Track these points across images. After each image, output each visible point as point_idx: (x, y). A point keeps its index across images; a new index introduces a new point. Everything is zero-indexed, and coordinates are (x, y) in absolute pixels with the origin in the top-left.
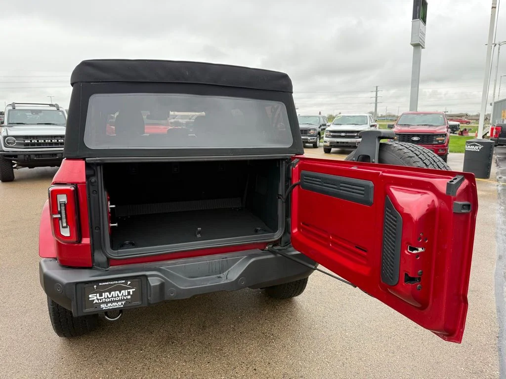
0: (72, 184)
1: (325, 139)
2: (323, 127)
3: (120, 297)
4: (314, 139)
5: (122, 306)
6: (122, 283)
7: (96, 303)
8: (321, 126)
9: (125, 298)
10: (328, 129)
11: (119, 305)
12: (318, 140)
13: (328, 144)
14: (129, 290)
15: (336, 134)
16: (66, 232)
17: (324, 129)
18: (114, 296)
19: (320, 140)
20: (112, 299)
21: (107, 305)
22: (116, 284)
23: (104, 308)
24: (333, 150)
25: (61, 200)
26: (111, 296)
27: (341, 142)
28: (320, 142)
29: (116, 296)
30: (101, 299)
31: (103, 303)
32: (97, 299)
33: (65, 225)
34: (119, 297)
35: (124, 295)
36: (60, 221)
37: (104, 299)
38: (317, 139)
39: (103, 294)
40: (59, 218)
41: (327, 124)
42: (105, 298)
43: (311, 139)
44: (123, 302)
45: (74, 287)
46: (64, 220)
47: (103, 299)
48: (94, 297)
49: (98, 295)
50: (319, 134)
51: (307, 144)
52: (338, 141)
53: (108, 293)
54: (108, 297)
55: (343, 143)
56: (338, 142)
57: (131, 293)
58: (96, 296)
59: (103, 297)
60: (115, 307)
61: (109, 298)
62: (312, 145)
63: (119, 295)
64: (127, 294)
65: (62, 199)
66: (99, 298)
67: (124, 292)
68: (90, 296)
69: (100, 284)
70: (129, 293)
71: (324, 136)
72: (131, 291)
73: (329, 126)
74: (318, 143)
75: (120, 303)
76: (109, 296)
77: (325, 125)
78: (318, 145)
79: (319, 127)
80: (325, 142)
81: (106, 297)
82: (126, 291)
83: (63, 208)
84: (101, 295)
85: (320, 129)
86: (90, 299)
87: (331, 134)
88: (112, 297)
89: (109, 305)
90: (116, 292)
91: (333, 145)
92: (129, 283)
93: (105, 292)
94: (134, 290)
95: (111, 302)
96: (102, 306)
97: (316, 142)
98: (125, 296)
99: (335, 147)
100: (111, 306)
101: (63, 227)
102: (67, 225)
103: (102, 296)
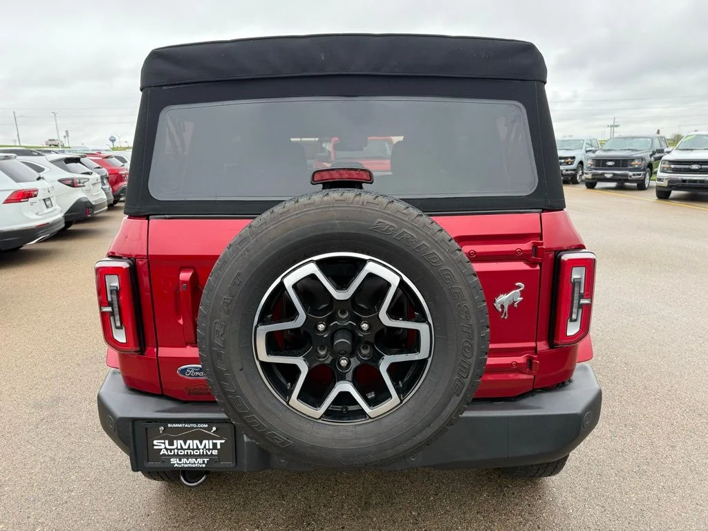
0: (129, 257)
1: (660, 174)
2: (657, 155)
3: (201, 451)
4: (640, 175)
5: (204, 466)
6: (204, 428)
7: (164, 455)
8: (654, 153)
9: (209, 454)
10: (666, 157)
11: (199, 463)
12: (648, 177)
13: (665, 184)
14: (214, 441)
15: (682, 166)
16: (120, 336)
17: (660, 158)
18: (191, 447)
19: (651, 176)
20: (189, 451)
21: (180, 460)
22: (193, 428)
23: (176, 465)
24: (674, 193)
25: (112, 285)
26: (186, 447)
27: (691, 181)
28: (650, 180)
29: (195, 447)
30: (171, 450)
31: (174, 456)
32: (165, 448)
33: (118, 324)
34: (199, 449)
35: (207, 447)
36: (112, 318)
37: (176, 451)
38: (645, 175)
39: (175, 441)
40: (110, 312)
41: (666, 150)
42: (177, 448)
43: (634, 175)
44: (206, 460)
45: (130, 424)
46: (117, 317)
47: (174, 449)
48: (160, 445)
49: (167, 442)
50: (650, 166)
51: (627, 184)
52: (685, 178)
53: (182, 442)
54: (182, 448)
55: (695, 181)
56: (684, 181)
57: (219, 447)
58: (164, 443)
59: (175, 447)
60: (194, 466)
61: (184, 450)
62: (636, 184)
63: (200, 447)
64: (211, 447)
65: (113, 282)
66: (168, 447)
67: (208, 443)
68: (155, 442)
69: (169, 425)
70: (215, 445)
71: (659, 169)
72: (218, 442)
73: (668, 152)
74: (647, 181)
75: (200, 460)
76: (184, 447)
77: (661, 151)
78: (647, 186)
79: (651, 156)
80: (660, 180)
81: (179, 447)
82: (211, 441)
83: (115, 297)
84: (171, 444)
85: (652, 158)
86: (155, 447)
87: (672, 166)
88: (189, 448)
89: (184, 460)
90: (195, 441)
91: (674, 185)
92: (214, 429)
93: (178, 439)
94: (223, 441)
95: (188, 456)
96: (173, 461)
97: (643, 181)
98: (209, 450)
99: (678, 188)
100: (186, 463)
101: (117, 328)
102: (121, 323)
103: (173, 445)
